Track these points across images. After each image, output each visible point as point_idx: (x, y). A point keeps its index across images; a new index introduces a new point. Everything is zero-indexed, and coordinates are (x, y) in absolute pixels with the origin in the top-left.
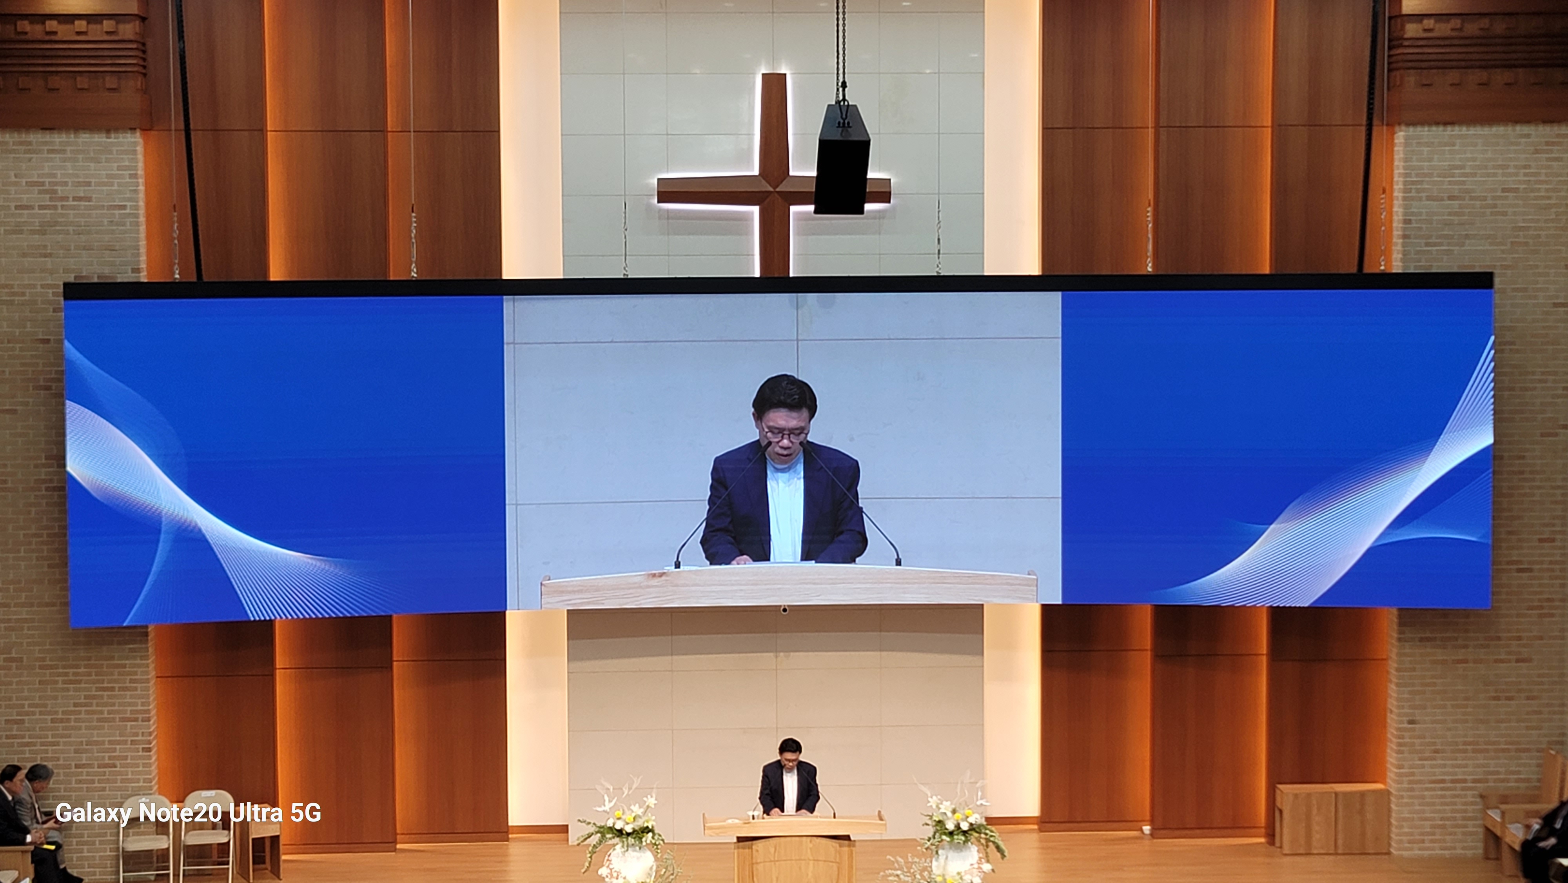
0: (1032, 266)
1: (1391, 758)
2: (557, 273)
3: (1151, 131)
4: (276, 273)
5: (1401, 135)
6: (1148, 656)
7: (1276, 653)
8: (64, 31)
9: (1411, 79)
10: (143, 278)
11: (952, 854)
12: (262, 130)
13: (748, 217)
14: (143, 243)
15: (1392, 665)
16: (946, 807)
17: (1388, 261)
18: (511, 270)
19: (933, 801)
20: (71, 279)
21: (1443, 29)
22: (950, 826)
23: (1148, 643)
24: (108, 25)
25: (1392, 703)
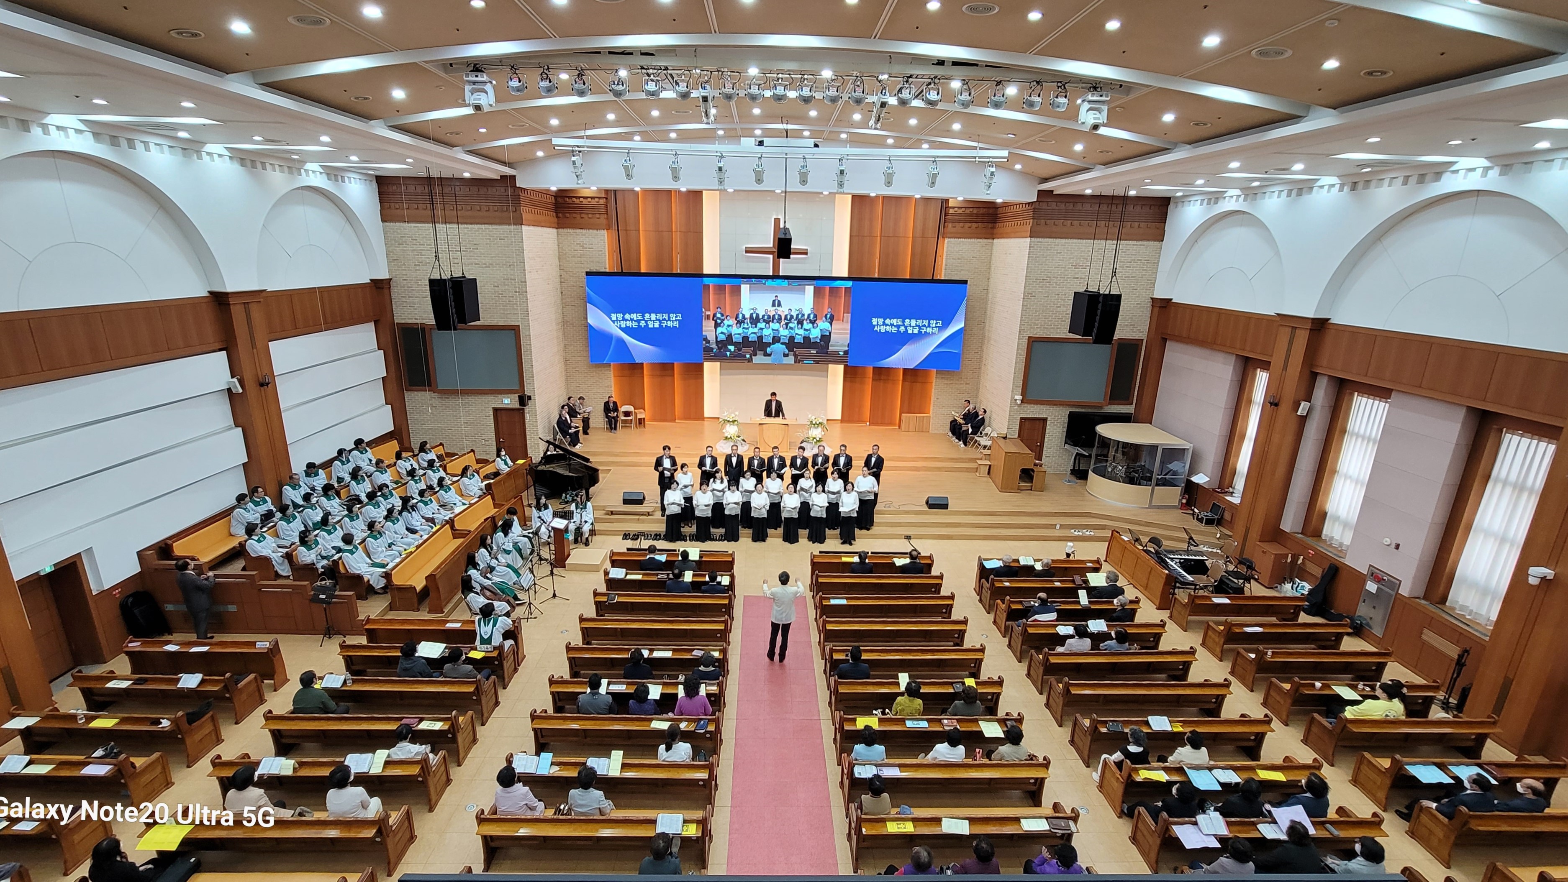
0: (846, 275)
1: (931, 408)
2: (718, 272)
3: (879, 238)
4: (643, 271)
5: (947, 240)
6: (871, 379)
7: (904, 380)
8: (585, 201)
9: (950, 225)
10: (607, 270)
11: (815, 430)
12: (639, 231)
13: (769, 258)
14: (607, 261)
15: (934, 384)
16: (813, 418)
17: (940, 276)
18: (705, 272)
19: (810, 416)
20: (588, 270)
21: (960, 211)
22: (814, 422)
23: (871, 375)
24: (597, 200)
25: (933, 394)
